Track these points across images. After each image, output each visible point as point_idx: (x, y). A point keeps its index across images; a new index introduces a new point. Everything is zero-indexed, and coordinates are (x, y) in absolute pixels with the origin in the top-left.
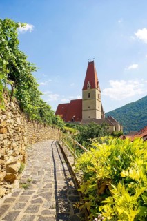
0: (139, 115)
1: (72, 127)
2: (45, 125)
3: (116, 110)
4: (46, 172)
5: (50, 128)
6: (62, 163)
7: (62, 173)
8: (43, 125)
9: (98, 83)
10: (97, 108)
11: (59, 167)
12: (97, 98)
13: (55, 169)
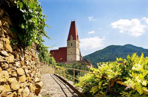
0: (103, 58)
1: (60, 66)
2: (44, 63)
3: (89, 55)
4: (57, 89)
5: (47, 65)
6: (65, 85)
7: (67, 89)
8: (43, 63)
9: (77, 36)
10: (77, 53)
11: (64, 86)
12: (77, 46)
13: (61, 87)
